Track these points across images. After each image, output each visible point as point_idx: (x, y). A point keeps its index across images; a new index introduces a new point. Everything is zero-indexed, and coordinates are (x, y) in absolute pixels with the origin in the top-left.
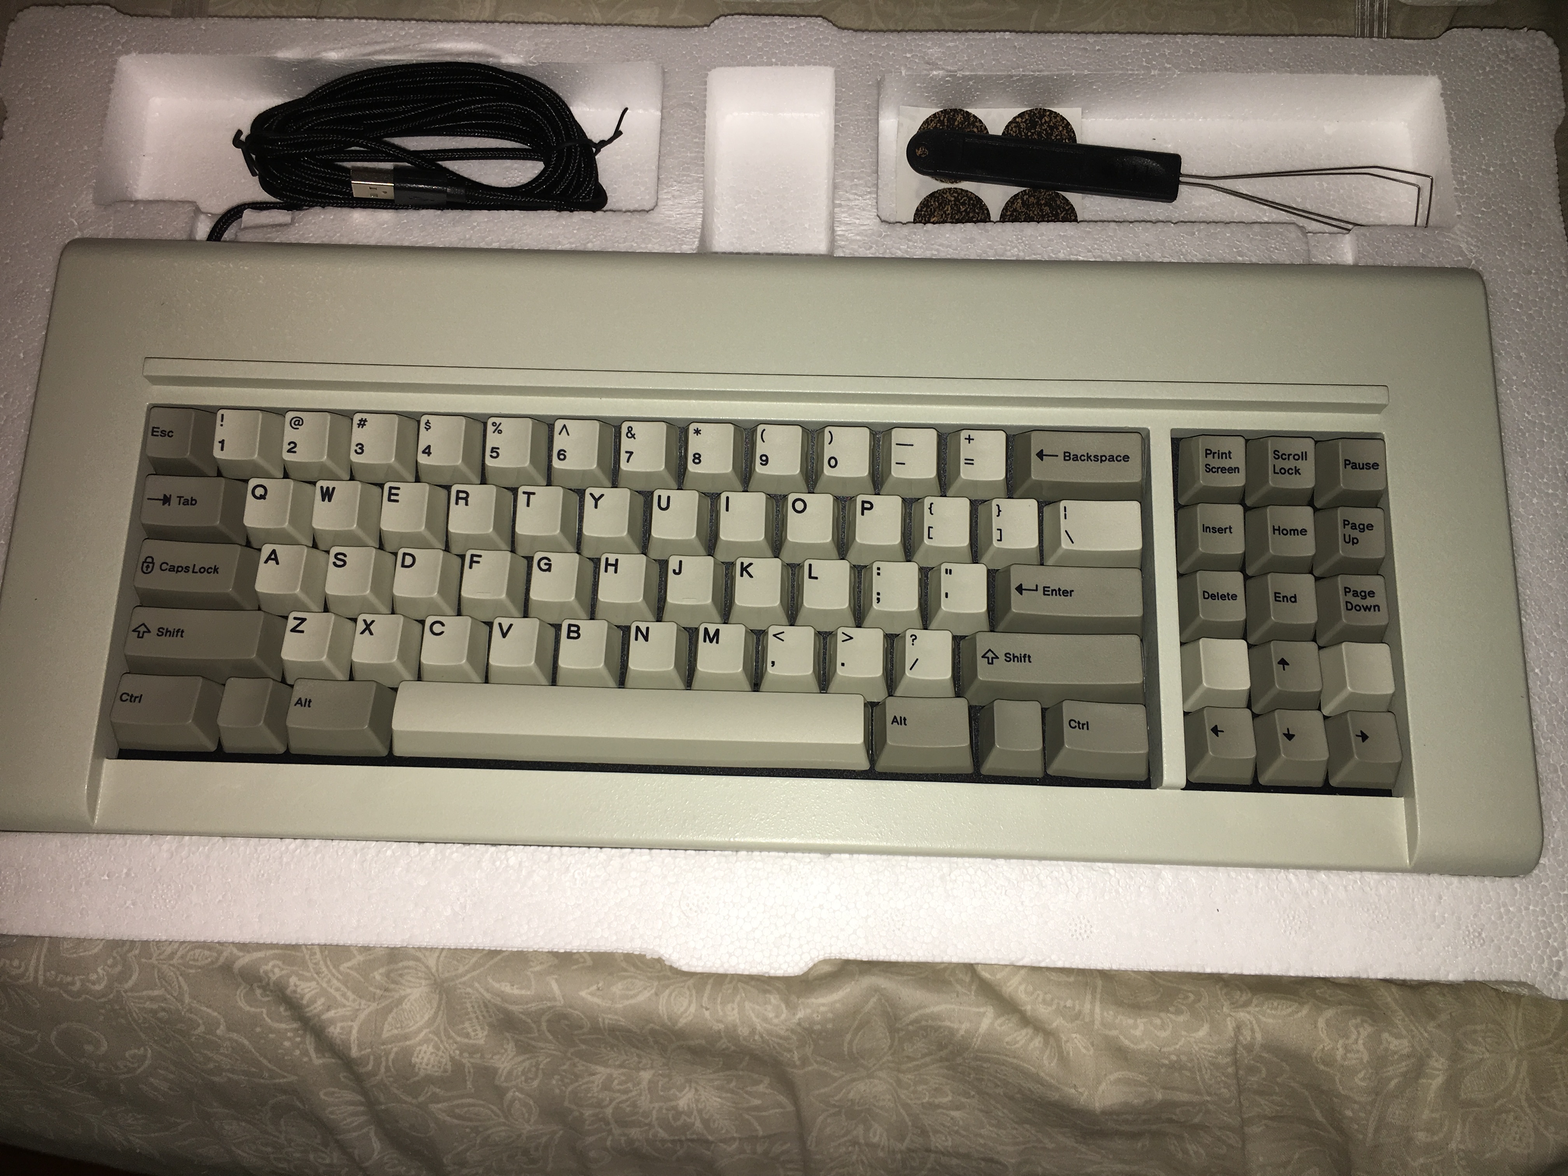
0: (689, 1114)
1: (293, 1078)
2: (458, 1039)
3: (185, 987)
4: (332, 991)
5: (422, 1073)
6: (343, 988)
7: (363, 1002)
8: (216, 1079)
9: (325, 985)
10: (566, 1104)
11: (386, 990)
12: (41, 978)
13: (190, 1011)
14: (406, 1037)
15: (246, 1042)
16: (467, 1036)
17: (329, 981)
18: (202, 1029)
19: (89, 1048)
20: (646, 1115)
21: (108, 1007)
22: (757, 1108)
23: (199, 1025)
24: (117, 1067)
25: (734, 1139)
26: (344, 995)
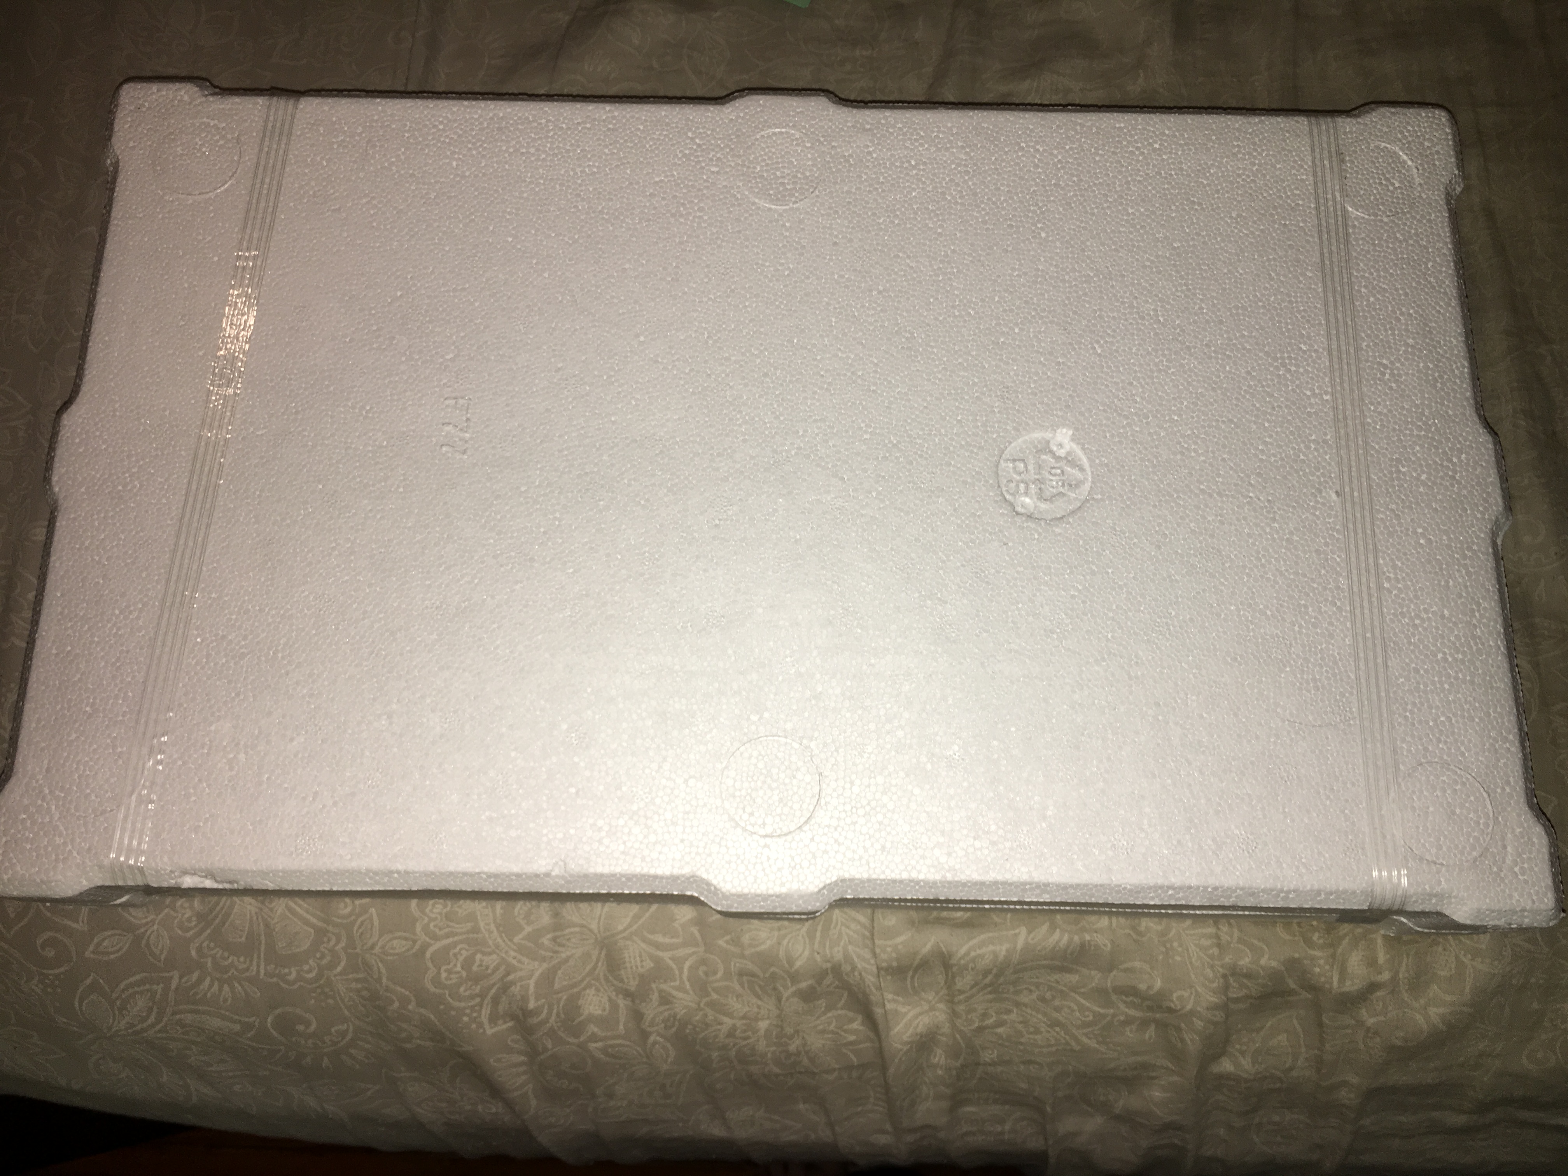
3: (383, 971)
7: (536, 963)
8: (408, 1046)
9: (504, 956)
10: (698, 1047)
11: (555, 952)
12: (262, 971)
13: (387, 989)
14: (573, 986)
15: (432, 1017)
17: (506, 952)
18: (396, 1005)
20: (763, 1056)
21: (319, 990)
22: (851, 1043)
23: (393, 1001)
24: (324, 1042)
25: (834, 1070)
26: (519, 961)
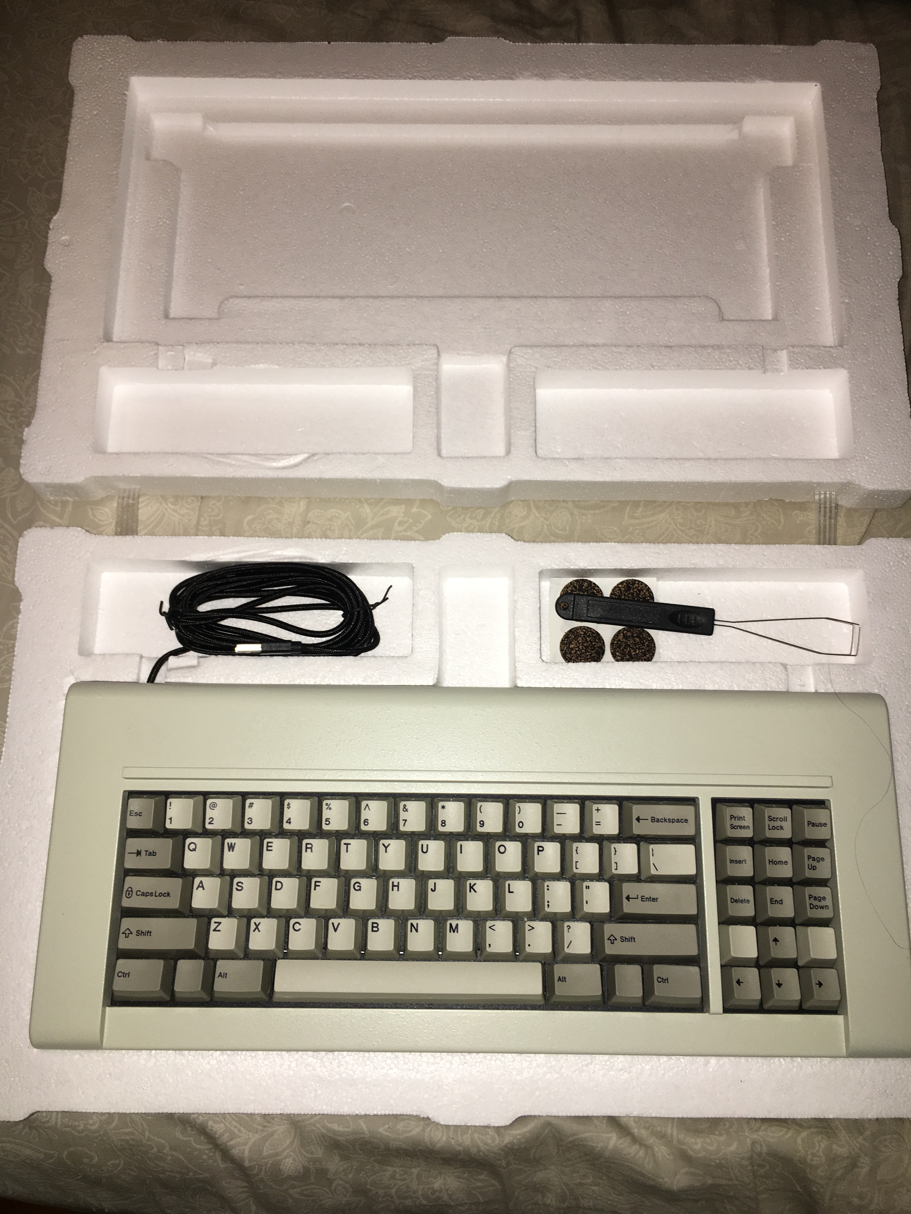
0: (440, 1191)
1: (207, 1175)
2: (307, 1155)
3: (145, 1126)
4: (232, 1128)
5: (285, 1175)
6: (238, 1126)
7: (251, 1134)
8: (161, 1176)
9: (228, 1125)
11: (265, 1127)
12: (59, 1123)
13: (149, 1140)
14: (277, 1154)
15: (181, 1157)
16: (312, 1153)
17: (230, 1123)
18: (155, 1150)
19: (85, 1160)
20: (415, 1192)
21: (100, 1138)
22: (478, 1187)
23: (153, 1148)
24: (102, 1170)
25: (466, 1204)
26: (240, 1131)
